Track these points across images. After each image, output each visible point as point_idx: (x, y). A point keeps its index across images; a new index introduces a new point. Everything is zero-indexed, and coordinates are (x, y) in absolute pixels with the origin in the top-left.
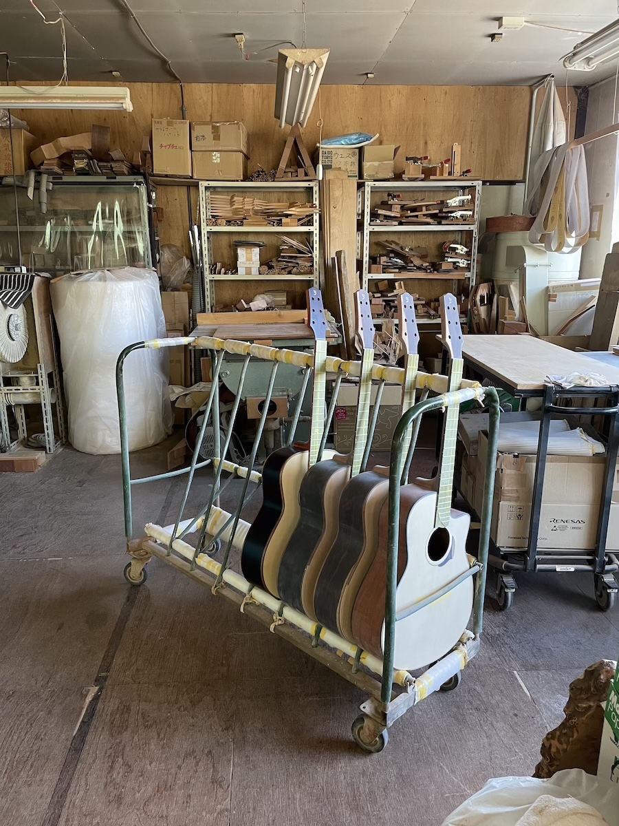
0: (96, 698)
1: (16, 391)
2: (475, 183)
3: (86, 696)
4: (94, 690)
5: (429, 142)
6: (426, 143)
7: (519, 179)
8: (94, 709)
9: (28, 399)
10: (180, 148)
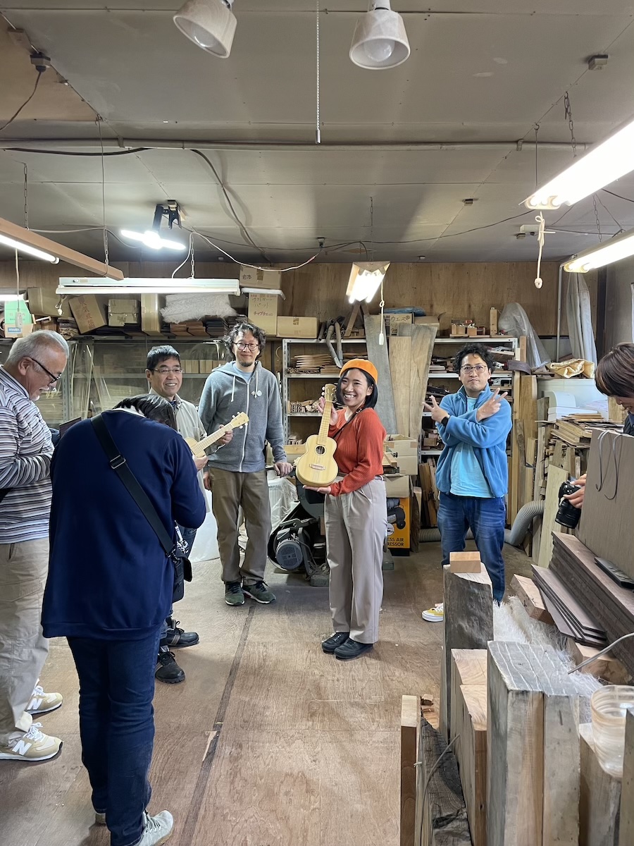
0: (216, 738)
2: (512, 340)
3: (208, 736)
4: (213, 734)
5: (472, 306)
6: (470, 306)
7: (551, 334)
8: (215, 746)
10: (270, 315)
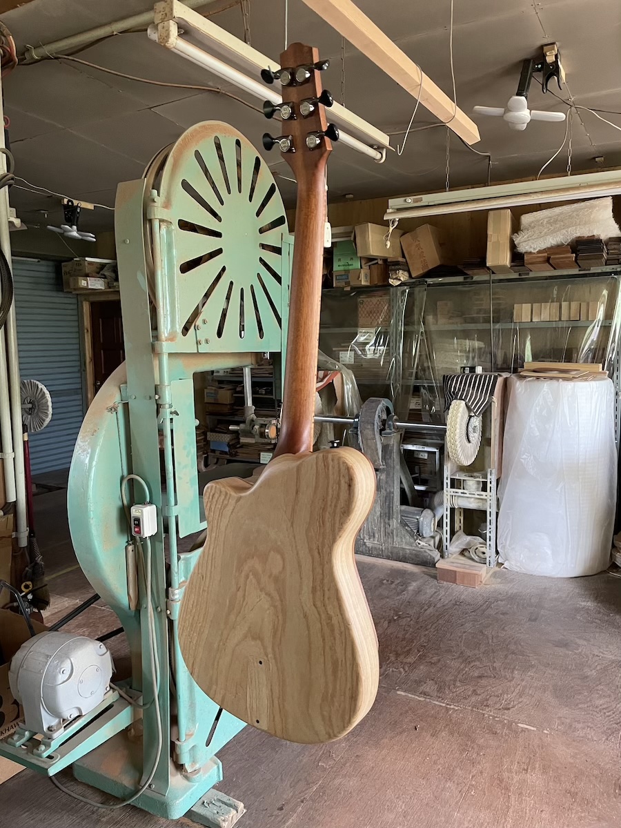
1: (462, 495)
9: (472, 505)
